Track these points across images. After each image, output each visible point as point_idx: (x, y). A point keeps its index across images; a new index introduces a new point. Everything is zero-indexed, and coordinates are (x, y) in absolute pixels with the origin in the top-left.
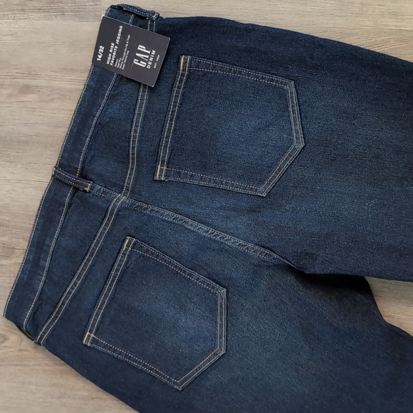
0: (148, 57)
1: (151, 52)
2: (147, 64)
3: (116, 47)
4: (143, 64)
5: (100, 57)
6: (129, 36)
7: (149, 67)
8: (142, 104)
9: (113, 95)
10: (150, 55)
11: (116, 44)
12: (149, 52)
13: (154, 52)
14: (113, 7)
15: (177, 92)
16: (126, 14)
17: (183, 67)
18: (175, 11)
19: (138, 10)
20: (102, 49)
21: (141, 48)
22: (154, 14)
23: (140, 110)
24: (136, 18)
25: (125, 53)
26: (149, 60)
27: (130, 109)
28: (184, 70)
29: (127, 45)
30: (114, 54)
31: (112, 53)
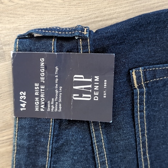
0: (90, 86)
1: (94, 79)
2: (93, 96)
3: (43, 87)
4: (86, 98)
5: (23, 105)
6: (57, 68)
7: (96, 99)
8: (100, 147)
9: (57, 149)
10: (93, 83)
11: (41, 84)
12: (90, 80)
13: (97, 78)
14: (21, 38)
15: (142, 117)
16: (43, 41)
17: (138, 83)
18: (99, 19)
19: (59, 31)
20: (23, 95)
21: (78, 78)
22: (83, 30)
23: (101, 157)
24: (60, 42)
25: (57, 91)
26: (93, 90)
27: (87, 160)
28: (140, 87)
29: (57, 80)
30: (42, 96)
31: (39, 96)
